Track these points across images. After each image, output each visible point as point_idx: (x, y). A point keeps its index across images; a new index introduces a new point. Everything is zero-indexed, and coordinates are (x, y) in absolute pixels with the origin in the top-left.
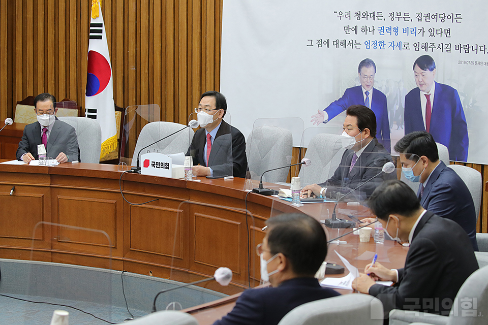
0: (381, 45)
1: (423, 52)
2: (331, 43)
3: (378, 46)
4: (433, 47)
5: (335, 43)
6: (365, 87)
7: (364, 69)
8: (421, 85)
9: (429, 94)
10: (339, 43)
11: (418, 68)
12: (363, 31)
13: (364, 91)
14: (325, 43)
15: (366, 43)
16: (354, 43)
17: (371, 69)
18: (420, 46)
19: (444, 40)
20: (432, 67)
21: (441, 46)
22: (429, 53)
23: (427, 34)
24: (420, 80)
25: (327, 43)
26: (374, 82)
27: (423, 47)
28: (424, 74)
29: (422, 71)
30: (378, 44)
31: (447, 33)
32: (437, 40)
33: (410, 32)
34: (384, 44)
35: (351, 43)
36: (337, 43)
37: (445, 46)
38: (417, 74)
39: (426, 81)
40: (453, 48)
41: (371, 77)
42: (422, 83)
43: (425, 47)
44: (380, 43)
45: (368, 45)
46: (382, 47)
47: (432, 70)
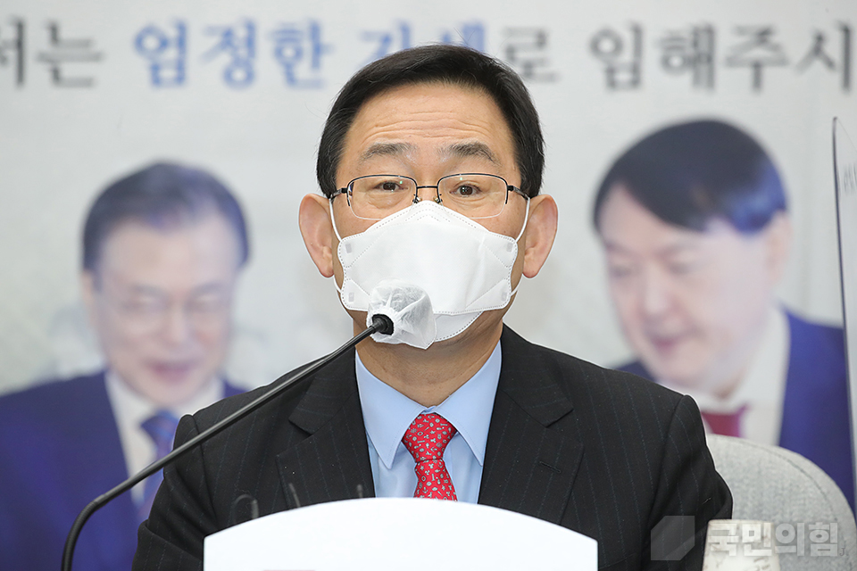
0: (290, 53)
3: (266, 65)
4: (759, 53)
6: (146, 380)
7: (126, 243)
8: (664, 344)
9: (730, 405)
11: (630, 216)
13: (131, 411)
15: (151, 43)
16: (37, 40)
18: (651, 56)
20: (759, 202)
21: (834, 48)
22: (726, 101)
24: (655, 303)
26: (229, 333)
27: (675, 63)
28: (686, 257)
30: (265, 47)
34: (316, 51)
38: (620, 261)
39: (707, 310)
42: (672, 326)
43: (697, 54)
44: (286, 36)
45: (171, 54)
46: (303, 70)
47: (754, 223)
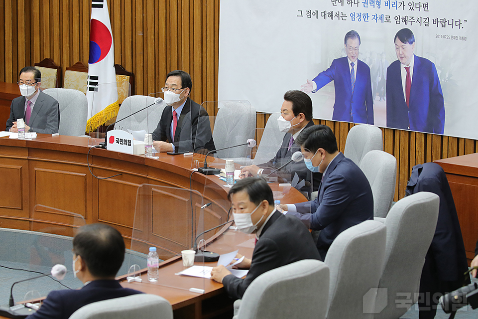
0: (365, 17)
1: (403, 26)
2: (319, 14)
3: (362, 19)
4: (412, 20)
5: (323, 14)
6: (351, 58)
7: (349, 40)
8: (402, 58)
9: (408, 67)
10: (327, 15)
11: (398, 41)
12: (349, 3)
13: (350, 62)
14: (314, 14)
15: (352, 15)
16: (340, 15)
17: (356, 40)
18: (401, 20)
19: (422, 14)
20: (412, 40)
21: (420, 21)
22: (409, 26)
23: (407, 7)
24: (401, 53)
25: (316, 14)
26: (358, 53)
27: (403, 21)
28: (404, 47)
29: (403, 44)
30: (362, 16)
31: (426, 7)
32: (417, 14)
33: (391, 5)
34: (368, 17)
35: (338, 15)
36: (324, 14)
37: (423, 20)
38: (397, 47)
39: (406, 54)
40: (431, 22)
41: (356, 49)
42: (403, 56)
43: (405, 20)
44: (364, 15)
45: (353, 17)
46: (366, 19)
47: (411, 43)
